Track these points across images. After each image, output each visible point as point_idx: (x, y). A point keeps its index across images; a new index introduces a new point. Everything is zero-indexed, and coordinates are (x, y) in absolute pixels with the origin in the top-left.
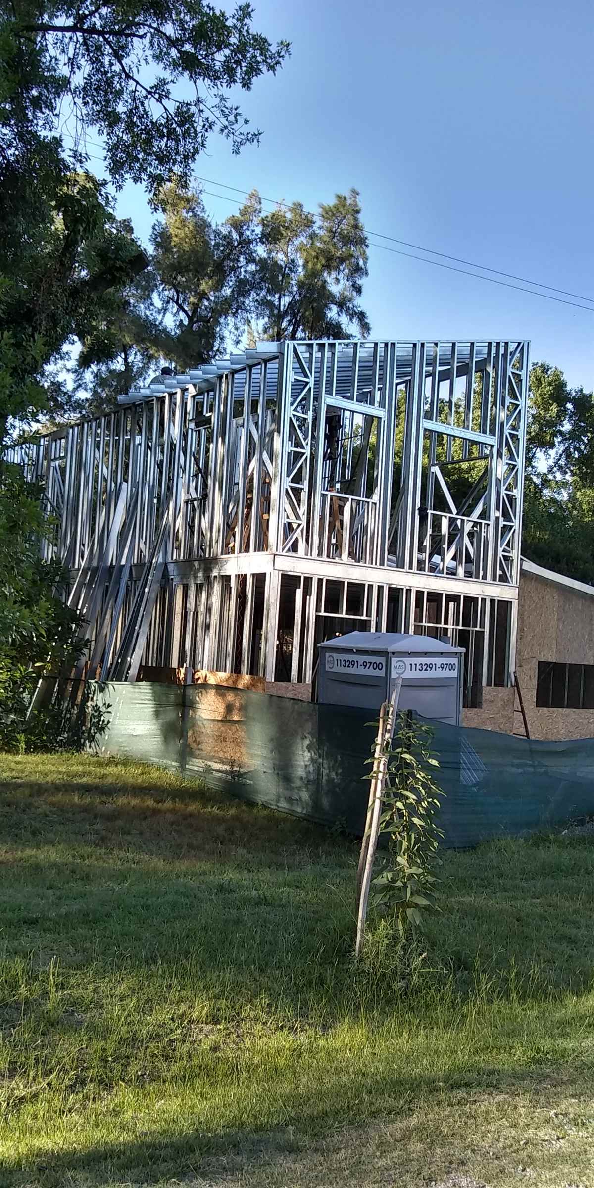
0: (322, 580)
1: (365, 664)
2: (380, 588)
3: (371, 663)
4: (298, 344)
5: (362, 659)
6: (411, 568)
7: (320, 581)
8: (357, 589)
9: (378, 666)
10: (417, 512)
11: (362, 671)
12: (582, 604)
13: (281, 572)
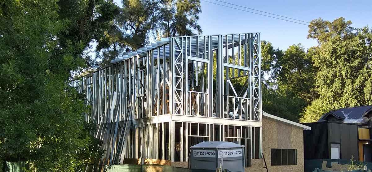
0: (190, 123)
1: (208, 153)
2: (211, 125)
3: (210, 153)
4: (176, 38)
5: (206, 151)
6: (222, 117)
7: (189, 124)
8: (203, 126)
9: (213, 154)
10: (223, 97)
11: (207, 156)
13: (175, 121)
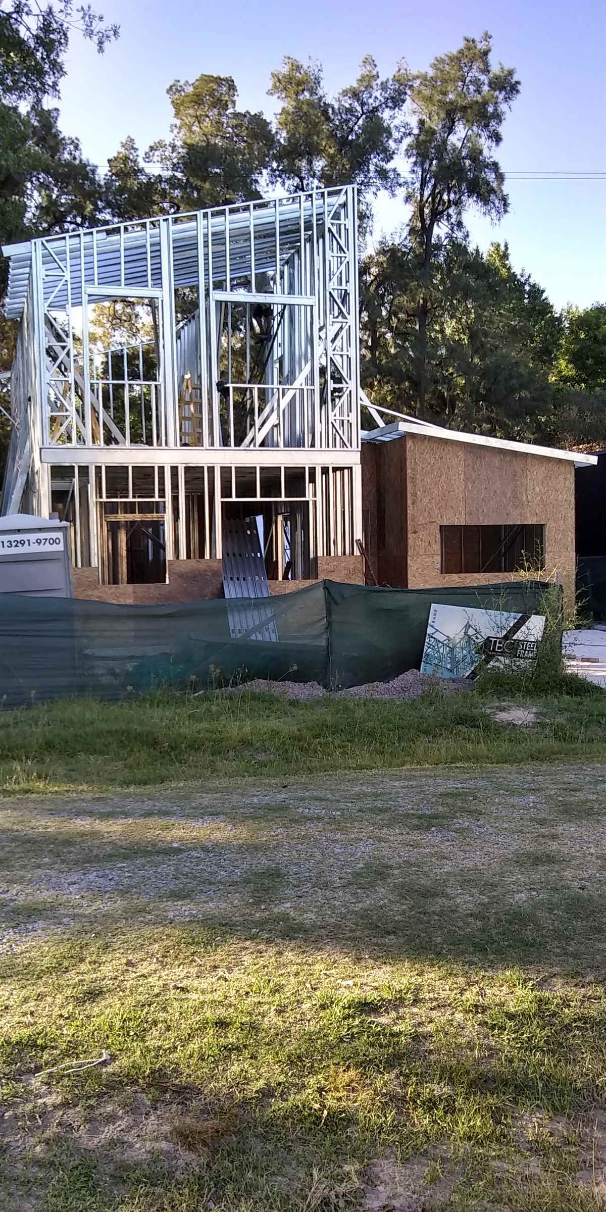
0: (100, 467)
2: (174, 470)
4: (47, 241)
10: (215, 388)
12: (501, 460)
13: (50, 465)
